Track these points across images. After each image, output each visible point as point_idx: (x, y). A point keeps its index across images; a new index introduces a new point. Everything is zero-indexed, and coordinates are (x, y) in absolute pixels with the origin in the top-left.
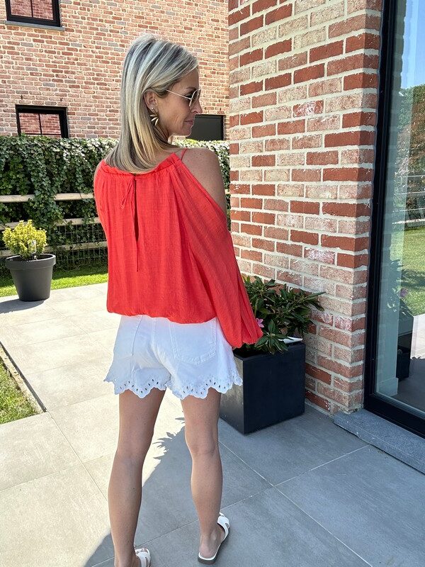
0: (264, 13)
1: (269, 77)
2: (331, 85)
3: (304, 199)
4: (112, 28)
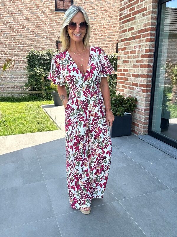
0: (128, 18)
1: (128, 37)
2: (143, 41)
3: (135, 73)
4: (91, 12)
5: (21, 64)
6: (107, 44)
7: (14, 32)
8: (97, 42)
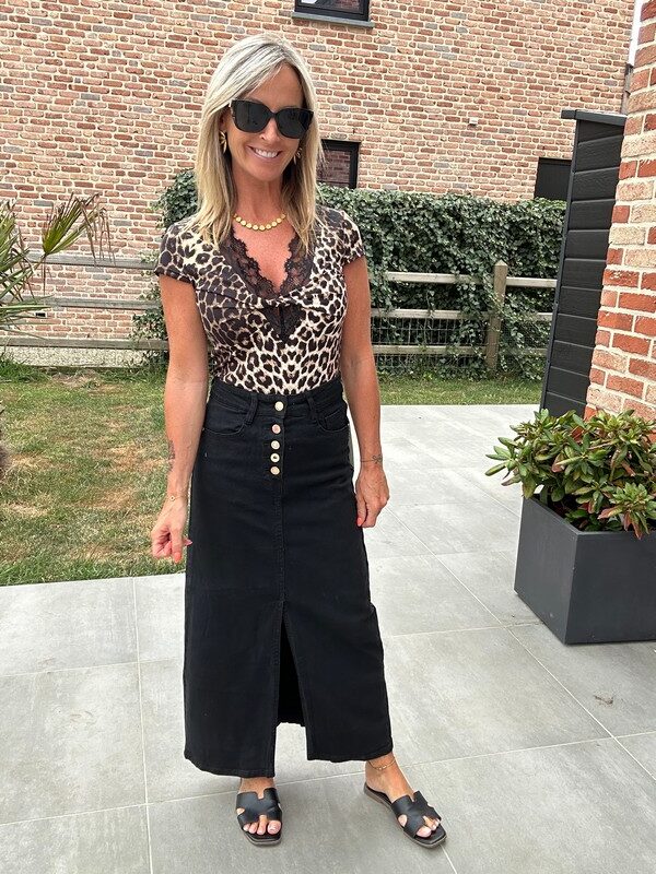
4: (444, 24)
5: (139, 227)
6: (499, 160)
7: (121, 93)
8: (458, 149)
